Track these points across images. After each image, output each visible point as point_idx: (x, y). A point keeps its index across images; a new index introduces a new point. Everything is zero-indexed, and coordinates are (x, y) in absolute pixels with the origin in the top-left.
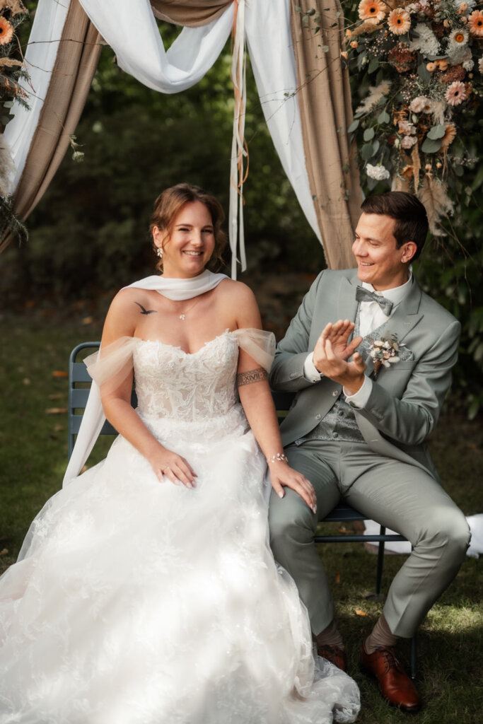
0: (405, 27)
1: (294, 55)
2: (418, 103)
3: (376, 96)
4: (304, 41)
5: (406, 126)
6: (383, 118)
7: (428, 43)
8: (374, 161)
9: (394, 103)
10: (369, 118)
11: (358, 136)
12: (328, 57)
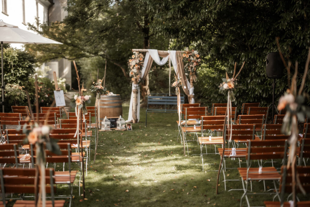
0: (188, 57)
1: (176, 59)
2: (191, 66)
3: (187, 65)
4: (178, 59)
5: (189, 68)
6: (187, 68)
7: (192, 58)
8: (186, 73)
9: (188, 66)
10: (186, 68)
11: (184, 70)
12: (181, 59)
